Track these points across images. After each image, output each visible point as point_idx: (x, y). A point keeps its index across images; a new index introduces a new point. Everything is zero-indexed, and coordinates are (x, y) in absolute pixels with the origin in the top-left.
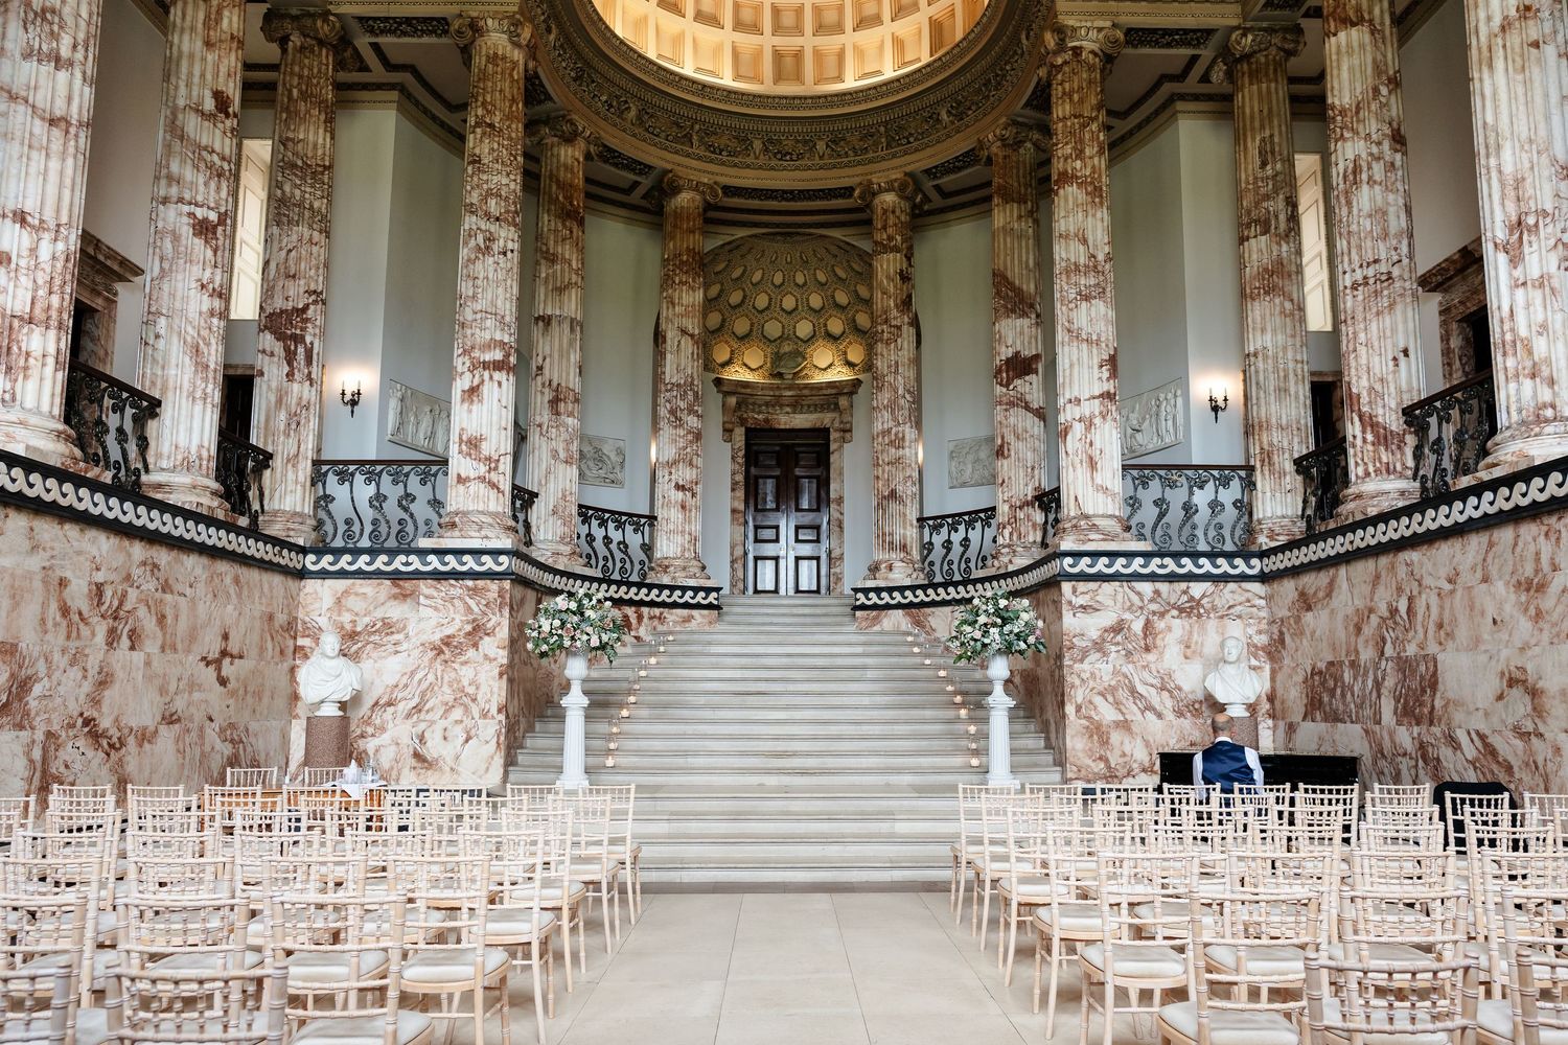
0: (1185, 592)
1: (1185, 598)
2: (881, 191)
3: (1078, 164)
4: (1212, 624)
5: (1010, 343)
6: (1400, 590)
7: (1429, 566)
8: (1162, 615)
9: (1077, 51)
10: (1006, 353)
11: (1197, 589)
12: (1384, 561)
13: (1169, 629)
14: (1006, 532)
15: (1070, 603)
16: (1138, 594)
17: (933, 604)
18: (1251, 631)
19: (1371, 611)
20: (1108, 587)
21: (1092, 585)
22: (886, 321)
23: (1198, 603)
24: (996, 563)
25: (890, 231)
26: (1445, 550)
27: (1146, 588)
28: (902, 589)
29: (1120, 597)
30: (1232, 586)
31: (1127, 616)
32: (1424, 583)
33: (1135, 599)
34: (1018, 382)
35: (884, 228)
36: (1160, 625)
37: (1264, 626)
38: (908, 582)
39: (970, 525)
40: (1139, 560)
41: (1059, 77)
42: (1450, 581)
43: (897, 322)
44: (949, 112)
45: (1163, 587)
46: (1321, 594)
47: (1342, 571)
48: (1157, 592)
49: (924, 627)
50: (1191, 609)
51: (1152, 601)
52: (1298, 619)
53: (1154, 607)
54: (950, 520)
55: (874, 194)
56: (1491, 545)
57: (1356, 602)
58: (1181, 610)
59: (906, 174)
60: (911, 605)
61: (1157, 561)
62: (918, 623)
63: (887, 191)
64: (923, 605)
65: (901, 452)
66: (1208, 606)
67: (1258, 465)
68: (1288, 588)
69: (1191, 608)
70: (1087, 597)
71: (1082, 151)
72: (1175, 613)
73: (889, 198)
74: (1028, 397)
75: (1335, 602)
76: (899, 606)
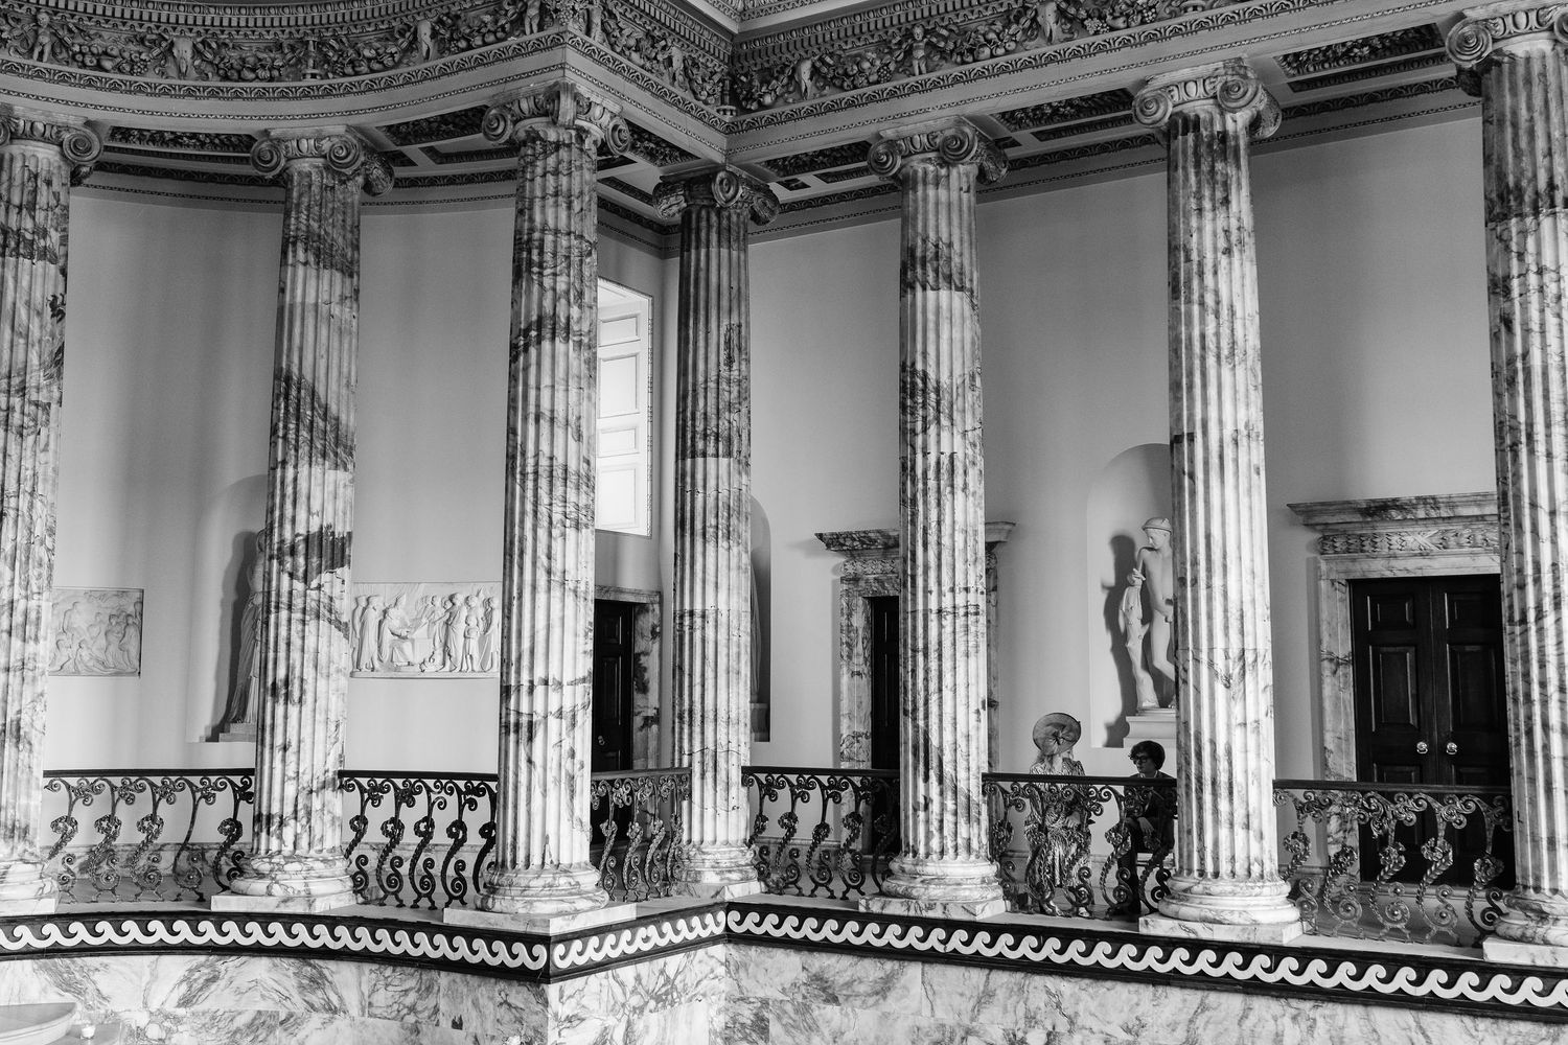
0: (662, 972)
1: (662, 980)
2: (30, 135)
3: (575, 312)
4: (682, 1010)
5: (316, 506)
6: (1031, 1020)
7: (1093, 1006)
8: (639, 1010)
9: (582, 133)
10: (305, 523)
11: (674, 962)
12: (1001, 978)
13: (647, 1027)
14: (288, 833)
15: (556, 1015)
16: (622, 984)
17: (110, 949)
18: (713, 1013)
19: (969, 1032)
20: (595, 980)
21: (579, 982)
22: (22, 390)
23: (674, 987)
24: (276, 890)
25: (40, 216)
26: (1122, 992)
27: (627, 973)
28: (35, 921)
29: (605, 990)
30: (701, 953)
31: (611, 1021)
32: (1080, 1021)
33: (618, 990)
34: (326, 577)
35: (32, 207)
36: (639, 1026)
37: (723, 1003)
38: (49, 907)
39: (165, 794)
40: (627, 935)
41: (551, 160)
42: (1128, 1030)
43: (43, 398)
44: (197, 52)
45: (643, 968)
46: (862, 988)
47: (914, 970)
48: (638, 979)
49: (79, 993)
50: (664, 998)
51: (633, 992)
52: (804, 1009)
53: (635, 1001)
54: (117, 781)
55: (14, 136)
56: (1203, 1007)
57: (939, 1014)
58: (658, 999)
59: (88, 123)
60: (56, 951)
61: (642, 932)
62: (67, 986)
63: (44, 139)
64: (84, 950)
65: (31, 647)
66: (680, 986)
67: (697, 768)
68: (789, 964)
69: (666, 993)
70: (573, 1001)
71: (581, 294)
72: (652, 1004)
73: (45, 156)
74: (337, 604)
75: (891, 1004)
76: (28, 953)
